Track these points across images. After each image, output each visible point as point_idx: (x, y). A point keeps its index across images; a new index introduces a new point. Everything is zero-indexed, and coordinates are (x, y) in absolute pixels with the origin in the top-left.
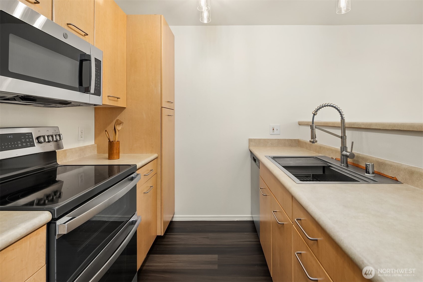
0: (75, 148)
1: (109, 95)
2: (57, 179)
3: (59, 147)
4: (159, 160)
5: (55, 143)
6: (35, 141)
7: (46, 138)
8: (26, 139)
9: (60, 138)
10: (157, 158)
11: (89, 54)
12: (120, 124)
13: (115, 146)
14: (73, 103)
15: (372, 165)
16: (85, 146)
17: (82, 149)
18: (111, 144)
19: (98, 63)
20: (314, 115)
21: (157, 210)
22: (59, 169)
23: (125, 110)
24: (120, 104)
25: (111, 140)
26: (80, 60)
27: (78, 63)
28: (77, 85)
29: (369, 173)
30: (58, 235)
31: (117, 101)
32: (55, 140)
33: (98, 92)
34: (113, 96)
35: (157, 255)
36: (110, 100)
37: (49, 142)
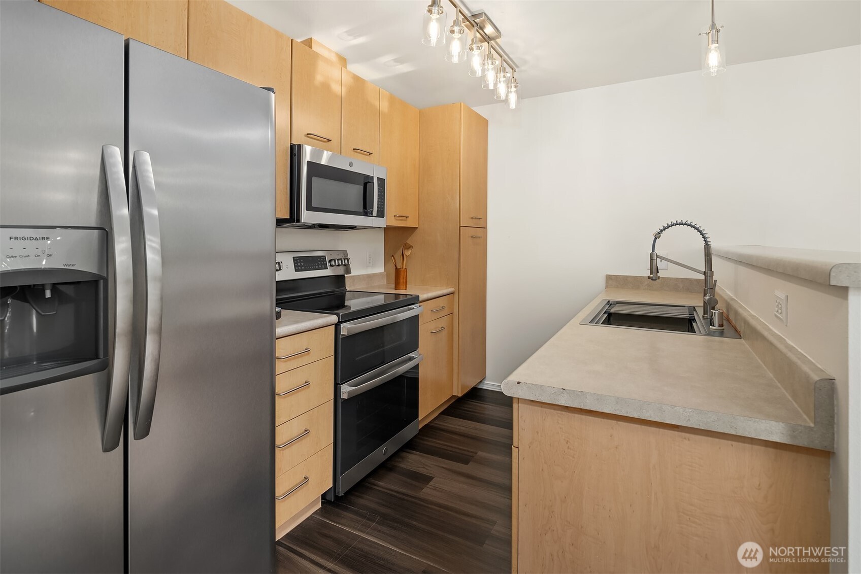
0: (363, 275)
1: (395, 214)
2: (345, 304)
3: (348, 271)
4: (456, 296)
5: (344, 267)
6: (328, 264)
7: (337, 261)
8: (321, 261)
9: (348, 263)
10: (453, 293)
11: (372, 176)
12: (409, 248)
13: (402, 275)
14: (358, 227)
15: (718, 313)
16: (373, 274)
17: (370, 277)
18: (397, 271)
19: (381, 181)
20: (656, 238)
21: (452, 361)
22: (348, 295)
23: (417, 231)
24: (409, 224)
25: (398, 267)
26: (364, 183)
27: (362, 187)
28: (361, 210)
29: (714, 326)
30: (342, 335)
31: (406, 220)
32: (344, 264)
33: (381, 214)
34: (401, 214)
35: (450, 417)
36: (397, 220)
37: (339, 265)
